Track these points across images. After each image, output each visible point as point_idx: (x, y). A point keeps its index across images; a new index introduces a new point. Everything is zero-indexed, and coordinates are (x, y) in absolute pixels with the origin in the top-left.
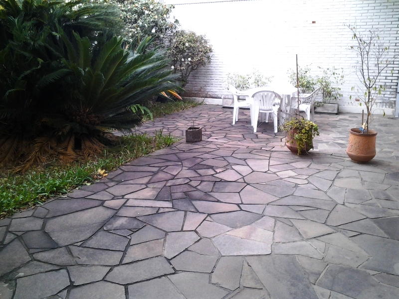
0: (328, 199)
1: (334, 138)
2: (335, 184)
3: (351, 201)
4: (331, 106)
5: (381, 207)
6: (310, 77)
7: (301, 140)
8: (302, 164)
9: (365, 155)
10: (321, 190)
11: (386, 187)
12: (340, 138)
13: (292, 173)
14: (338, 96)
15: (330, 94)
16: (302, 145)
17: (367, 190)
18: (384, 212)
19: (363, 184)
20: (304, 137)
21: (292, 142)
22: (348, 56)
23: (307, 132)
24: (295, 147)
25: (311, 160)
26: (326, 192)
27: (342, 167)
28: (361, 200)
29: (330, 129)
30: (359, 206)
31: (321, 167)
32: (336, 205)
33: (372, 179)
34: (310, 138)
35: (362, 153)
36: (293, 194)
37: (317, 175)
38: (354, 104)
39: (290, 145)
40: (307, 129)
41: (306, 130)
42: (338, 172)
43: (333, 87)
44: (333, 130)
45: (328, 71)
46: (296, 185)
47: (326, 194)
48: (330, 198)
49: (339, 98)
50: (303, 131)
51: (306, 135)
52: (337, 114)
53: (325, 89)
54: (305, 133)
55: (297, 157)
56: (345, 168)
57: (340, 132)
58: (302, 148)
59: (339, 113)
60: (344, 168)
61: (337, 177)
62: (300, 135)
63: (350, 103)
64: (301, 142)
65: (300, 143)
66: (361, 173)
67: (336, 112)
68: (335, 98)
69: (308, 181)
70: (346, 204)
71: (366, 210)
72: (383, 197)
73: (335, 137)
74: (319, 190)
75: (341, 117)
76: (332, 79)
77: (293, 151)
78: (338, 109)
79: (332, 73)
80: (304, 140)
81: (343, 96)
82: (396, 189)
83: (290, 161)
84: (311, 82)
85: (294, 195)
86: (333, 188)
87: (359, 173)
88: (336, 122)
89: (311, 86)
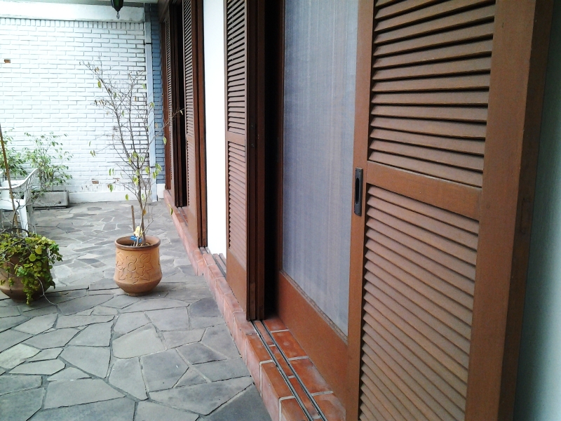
0: (116, 394)
1: (77, 251)
2: (116, 354)
3: (157, 384)
4: (55, 195)
5: (209, 381)
6: (14, 151)
7: (30, 275)
8: (39, 323)
9: (147, 282)
10: (96, 377)
11: (198, 334)
12: (87, 249)
13: (26, 351)
14: (65, 178)
15: (52, 176)
16: (33, 284)
17: (174, 350)
18: (219, 391)
19: (162, 339)
20: (36, 270)
21: (13, 282)
22: (71, 116)
23: (39, 258)
24: (20, 289)
25: (55, 311)
26: (106, 379)
27: (114, 312)
28: (173, 375)
29: (65, 235)
30: (175, 392)
31: (78, 320)
32: (136, 404)
33: (171, 323)
34: (46, 268)
35: (142, 279)
36: (43, 406)
37: (77, 341)
38: (91, 188)
39: (8, 289)
40: (39, 252)
41: (37, 255)
42: (111, 323)
43: (55, 164)
44: (70, 235)
45: (43, 141)
46: (44, 381)
47: (108, 382)
48: (119, 390)
49: (67, 181)
50: (32, 257)
51: (39, 264)
52: (67, 207)
53: (43, 168)
54: (37, 260)
55: (27, 309)
56: (121, 311)
57: (83, 239)
58: (34, 290)
59: (70, 205)
60: (119, 313)
61: (114, 336)
62: (26, 266)
63: (84, 187)
64: (31, 280)
65: (29, 282)
66: (151, 315)
67: (65, 204)
68: (61, 182)
69: (64, 361)
70: (153, 396)
71: (190, 397)
72: (203, 358)
73: (78, 248)
74: (91, 377)
75: (74, 211)
76: (51, 152)
77: (16, 297)
78: (68, 200)
79: (50, 142)
80: (35, 275)
81: (73, 177)
82: (215, 333)
83: (15, 320)
84: (17, 159)
85: (45, 408)
86: (116, 363)
87: (146, 316)
88: (70, 220)
89: (18, 165)
